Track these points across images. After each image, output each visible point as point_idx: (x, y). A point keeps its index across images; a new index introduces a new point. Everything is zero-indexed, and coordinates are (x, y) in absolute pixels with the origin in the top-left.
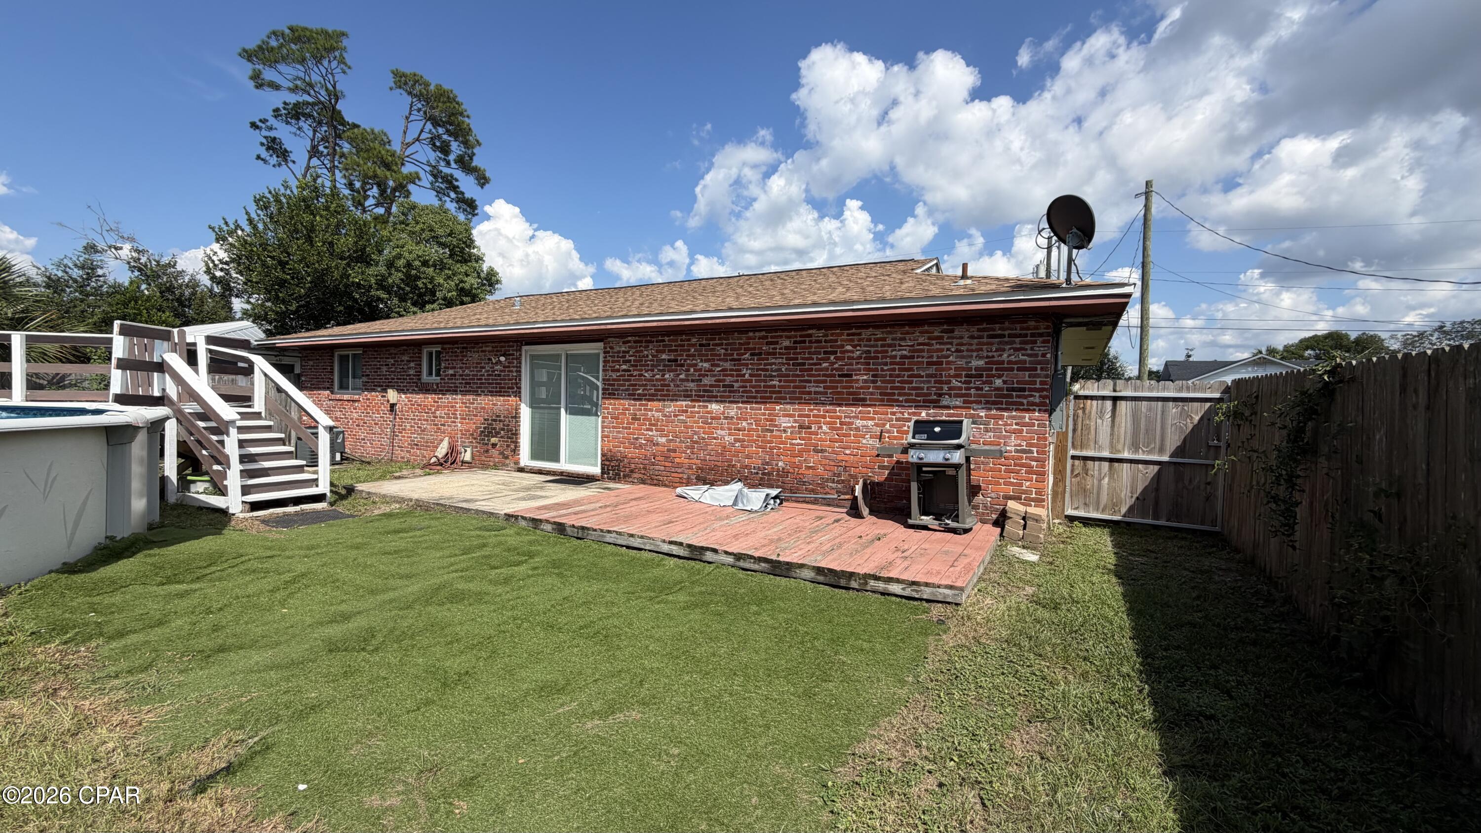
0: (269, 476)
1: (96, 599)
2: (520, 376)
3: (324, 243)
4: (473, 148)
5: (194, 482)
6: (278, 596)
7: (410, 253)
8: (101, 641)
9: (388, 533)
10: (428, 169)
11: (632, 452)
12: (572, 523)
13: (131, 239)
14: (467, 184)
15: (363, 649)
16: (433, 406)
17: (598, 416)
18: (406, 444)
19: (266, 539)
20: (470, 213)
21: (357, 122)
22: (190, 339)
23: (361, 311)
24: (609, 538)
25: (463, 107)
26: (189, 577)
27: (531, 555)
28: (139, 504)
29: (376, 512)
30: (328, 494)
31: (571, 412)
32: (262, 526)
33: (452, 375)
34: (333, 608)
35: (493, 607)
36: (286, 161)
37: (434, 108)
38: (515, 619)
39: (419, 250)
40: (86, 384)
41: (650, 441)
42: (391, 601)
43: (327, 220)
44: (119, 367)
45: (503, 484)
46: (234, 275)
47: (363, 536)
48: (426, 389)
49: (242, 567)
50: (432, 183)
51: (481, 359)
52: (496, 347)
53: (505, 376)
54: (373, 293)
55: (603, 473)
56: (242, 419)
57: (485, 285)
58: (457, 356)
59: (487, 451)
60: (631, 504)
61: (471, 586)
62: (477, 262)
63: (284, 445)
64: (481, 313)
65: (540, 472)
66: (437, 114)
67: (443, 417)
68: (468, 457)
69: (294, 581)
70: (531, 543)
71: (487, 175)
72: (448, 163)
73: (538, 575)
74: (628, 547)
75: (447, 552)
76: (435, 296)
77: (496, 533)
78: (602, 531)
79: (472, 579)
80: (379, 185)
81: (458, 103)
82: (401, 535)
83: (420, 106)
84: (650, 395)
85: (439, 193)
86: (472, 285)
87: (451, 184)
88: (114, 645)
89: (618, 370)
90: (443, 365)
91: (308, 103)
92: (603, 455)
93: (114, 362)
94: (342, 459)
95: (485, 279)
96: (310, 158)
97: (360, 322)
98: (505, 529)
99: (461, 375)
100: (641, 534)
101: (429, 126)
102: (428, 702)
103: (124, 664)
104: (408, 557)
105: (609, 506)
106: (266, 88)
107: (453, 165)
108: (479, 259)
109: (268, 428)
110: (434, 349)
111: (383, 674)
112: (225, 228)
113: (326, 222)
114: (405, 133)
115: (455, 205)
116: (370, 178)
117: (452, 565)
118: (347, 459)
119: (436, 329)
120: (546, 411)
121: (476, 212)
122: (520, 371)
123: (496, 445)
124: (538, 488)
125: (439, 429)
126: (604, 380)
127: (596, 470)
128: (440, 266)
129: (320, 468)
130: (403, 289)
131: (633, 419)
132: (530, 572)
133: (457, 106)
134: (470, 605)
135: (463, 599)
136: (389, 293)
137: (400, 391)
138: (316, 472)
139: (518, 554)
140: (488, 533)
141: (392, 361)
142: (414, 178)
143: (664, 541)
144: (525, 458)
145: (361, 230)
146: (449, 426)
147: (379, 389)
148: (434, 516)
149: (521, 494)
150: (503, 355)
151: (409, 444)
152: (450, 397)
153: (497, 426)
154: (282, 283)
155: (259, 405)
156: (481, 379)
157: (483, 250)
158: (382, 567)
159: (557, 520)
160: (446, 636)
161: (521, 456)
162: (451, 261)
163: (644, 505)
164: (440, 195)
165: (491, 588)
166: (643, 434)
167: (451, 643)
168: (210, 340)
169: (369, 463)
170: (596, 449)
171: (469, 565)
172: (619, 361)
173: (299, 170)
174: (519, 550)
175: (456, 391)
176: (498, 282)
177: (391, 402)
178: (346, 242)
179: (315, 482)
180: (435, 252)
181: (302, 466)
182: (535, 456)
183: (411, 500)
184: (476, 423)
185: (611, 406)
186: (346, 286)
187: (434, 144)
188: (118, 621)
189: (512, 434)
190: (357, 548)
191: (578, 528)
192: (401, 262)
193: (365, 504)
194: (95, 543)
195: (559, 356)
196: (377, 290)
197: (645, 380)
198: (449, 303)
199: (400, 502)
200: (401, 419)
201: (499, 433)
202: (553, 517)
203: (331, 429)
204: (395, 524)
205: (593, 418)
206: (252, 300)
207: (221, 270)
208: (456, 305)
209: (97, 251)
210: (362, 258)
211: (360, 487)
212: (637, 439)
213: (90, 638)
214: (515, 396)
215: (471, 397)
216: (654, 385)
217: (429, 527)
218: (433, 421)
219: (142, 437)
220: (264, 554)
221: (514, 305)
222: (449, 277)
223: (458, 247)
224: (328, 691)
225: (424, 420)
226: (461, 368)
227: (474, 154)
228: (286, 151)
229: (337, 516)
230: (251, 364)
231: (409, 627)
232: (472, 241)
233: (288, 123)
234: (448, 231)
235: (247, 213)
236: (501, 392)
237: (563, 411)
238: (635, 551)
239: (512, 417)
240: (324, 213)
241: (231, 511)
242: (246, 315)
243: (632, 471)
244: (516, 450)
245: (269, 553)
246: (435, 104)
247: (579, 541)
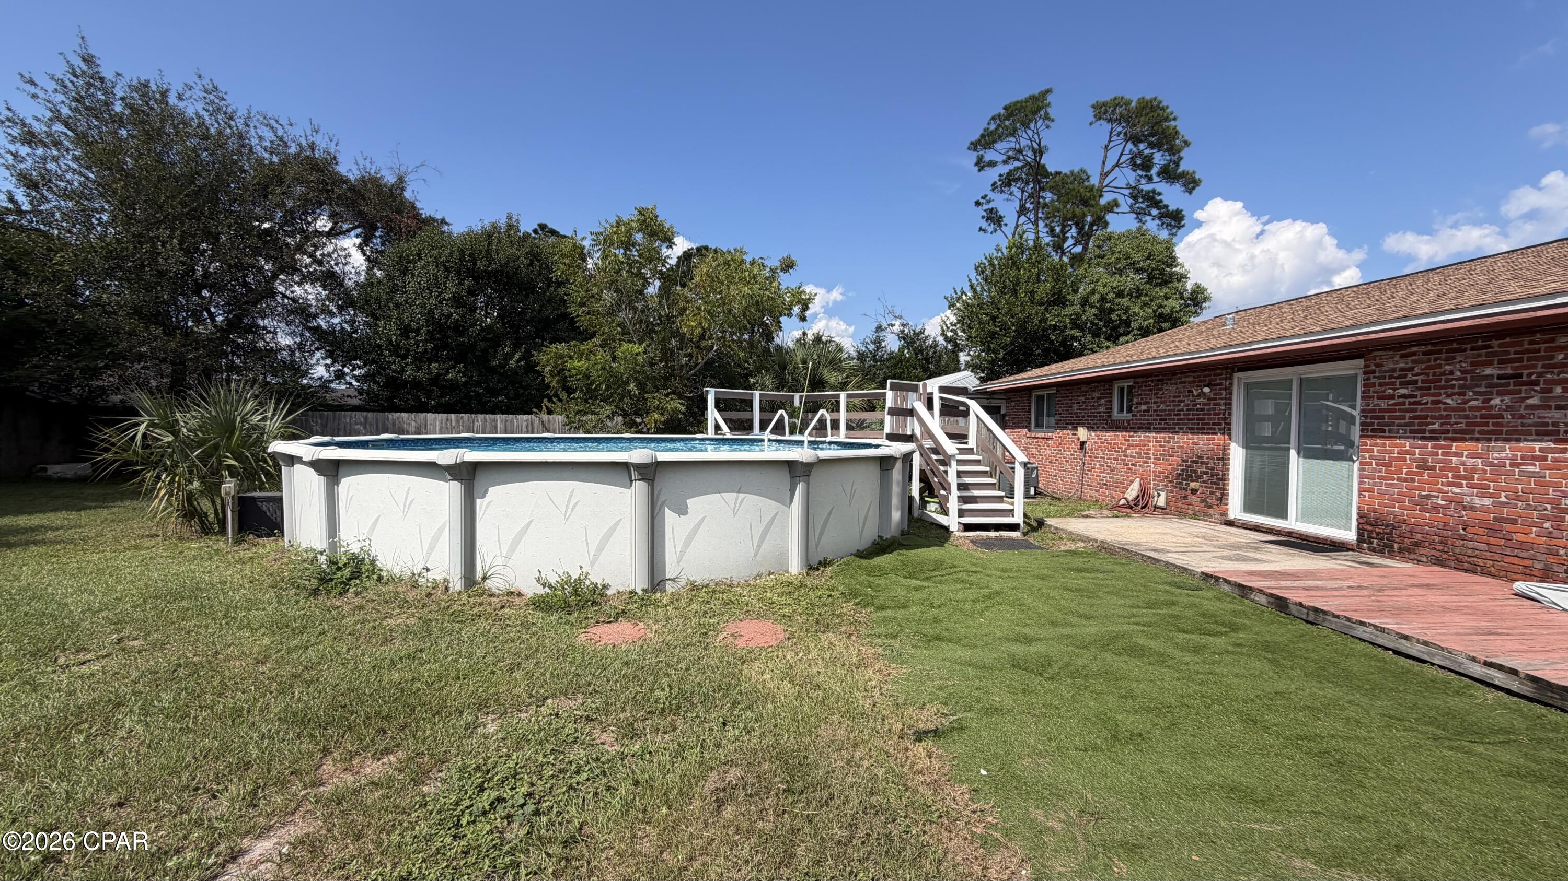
0: (977, 503)
1: (872, 579)
2: (1230, 409)
3: (1026, 293)
4: (1179, 152)
5: (929, 502)
6: (979, 606)
7: (1104, 286)
8: (872, 609)
9: (1071, 570)
10: (1127, 192)
11: (1415, 516)
12: (1298, 600)
13: (900, 317)
14: (1172, 196)
15: (1040, 674)
16: (1124, 444)
17: (1354, 461)
18: (1095, 483)
19: (972, 556)
20: (1174, 227)
21: (1058, 170)
22: (929, 390)
23: (1056, 352)
24: (1360, 632)
25: (1169, 110)
26: (922, 577)
27: (1234, 628)
28: (896, 515)
29: (1063, 548)
30: (1022, 524)
31: (1307, 453)
32: (971, 545)
33: (1145, 411)
34: (1018, 629)
35: (1176, 675)
36: (1000, 226)
37: (1135, 125)
38: (1203, 696)
39: (1115, 281)
40: (873, 426)
41: (1458, 502)
42: (1069, 637)
43: (1030, 271)
44: (889, 414)
45: (1204, 537)
46: (960, 334)
47: (1048, 568)
48: (1116, 426)
49: (955, 576)
50: (1131, 207)
51: (1179, 392)
52: (1199, 377)
53: (1209, 410)
54: (1068, 332)
55: (1360, 540)
56: (959, 454)
57: (1189, 305)
58: (1151, 390)
59: (1185, 497)
60: (1409, 592)
61: (1153, 643)
62: (1179, 281)
63: (991, 477)
64: (1181, 340)
65: (1257, 528)
66: (1138, 130)
67: (1134, 457)
68: (1161, 502)
69: (990, 596)
70: (1235, 613)
71: (1197, 177)
72: (1150, 179)
73: (1242, 654)
74: (1396, 652)
75: (1129, 602)
76: (1130, 326)
77: (1189, 592)
78: (1349, 620)
79: (1154, 637)
80: (1077, 225)
81: (1163, 109)
82: (1084, 574)
83: (1120, 129)
84: (1455, 432)
85: (1139, 214)
86: (1173, 308)
87: (1152, 200)
88: (879, 614)
89: (1392, 397)
90: (1135, 400)
91: (1018, 168)
92: (1361, 516)
93: (887, 410)
94: (1036, 494)
95: (1190, 299)
96: (1019, 217)
97: (1056, 362)
98: (1201, 589)
99: (1155, 411)
100: (1425, 638)
101: (1130, 146)
102: (1096, 748)
103: (883, 630)
104: (1089, 598)
105: (1366, 588)
106: (986, 168)
107: (1156, 179)
108: (1182, 277)
109: (977, 462)
110: (1126, 384)
111: (1056, 703)
112: (955, 296)
113: (1028, 273)
114: (1104, 163)
115: (1157, 222)
116: (1069, 220)
117: (1134, 616)
118: (1040, 493)
119: (1128, 362)
120: (1267, 453)
121: (1182, 223)
122: (1230, 404)
123: (1197, 490)
124: (1252, 548)
125: (1129, 469)
126: (1363, 411)
127: (1350, 535)
128: (1137, 293)
129: (1016, 500)
130: (1097, 325)
131: (1418, 467)
132: (1230, 648)
133: (1161, 112)
134: (1150, 664)
135: (1143, 656)
136: (1083, 331)
137: (1090, 428)
138: (1013, 504)
139: (1216, 622)
140: (1179, 591)
141: (1083, 399)
142: (1112, 207)
143: (1474, 659)
144: (1235, 507)
145: (1058, 273)
146: (1140, 466)
147: (1070, 427)
148: (1119, 561)
149: (1226, 553)
150: (1208, 386)
151: (1098, 483)
152: (1141, 436)
153: (1200, 469)
154: (993, 335)
155: (972, 443)
156: (1179, 415)
157: (1187, 266)
158: (1063, 602)
159: (1274, 592)
160: (1120, 688)
161: (1230, 507)
162: (1148, 286)
163: (1436, 598)
164: (1140, 216)
165: (1177, 653)
166: (1440, 491)
167: (1124, 697)
168: (943, 389)
169: (1059, 499)
170: (1349, 506)
171: (1153, 620)
172: (1393, 384)
173: (1009, 230)
174: (1219, 619)
175: (1149, 428)
176: (1206, 299)
177: (1082, 440)
178: (1044, 289)
179: (1011, 512)
180: (1132, 280)
181: (1002, 497)
182: (1249, 507)
183: (1096, 541)
184: (1173, 464)
185: (1376, 447)
186: (1045, 330)
187: (1135, 164)
188: (881, 599)
189: (1218, 479)
190: (1043, 579)
191: (1308, 608)
192: (1096, 297)
193: (1053, 539)
194: (873, 539)
195: (1290, 381)
196: (1072, 329)
197: (1445, 410)
198: (1145, 333)
199: (1085, 542)
200: (1090, 457)
201: (1201, 477)
202: (1268, 588)
203: (1025, 465)
204: (1078, 562)
205: (1344, 464)
206: (971, 353)
207: (952, 331)
208: (1154, 334)
209: (882, 330)
210: (1059, 300)
211: (1049, 521)
212: (1427, 497)
213: (868, 605)
214: (1223, 434)
215: (1166, 435)
216: (1467, 417)
217: (1112, 572)
218: (1122, 460)
219: (899, 465)
220: (970, 569)
221: (1225, 325)
222: (1146, 304)
223: (1157, 269)
224: (1009, 701)
225: (1115, 459)
226: (1155, 403)
227: (1180, 159)
228: (1001, 217)
229: (1029, 546)
230: (968, 407)
231: (1084, 667)
232: (1174, 259)
233: (1002, 192)
234: (1146, 254)
235: (970, 280)
236: (1204, 429)
237: (1293, 453)
238: (1411, 662)
239: (1218, 459)
240: (1027, 266)
241: (951, 529)
242: (968, 365)
243: (1417, 544)
244: (1223, 498)
245: (974, 569)
246: (1137, 120)
247: (1309, 626)
